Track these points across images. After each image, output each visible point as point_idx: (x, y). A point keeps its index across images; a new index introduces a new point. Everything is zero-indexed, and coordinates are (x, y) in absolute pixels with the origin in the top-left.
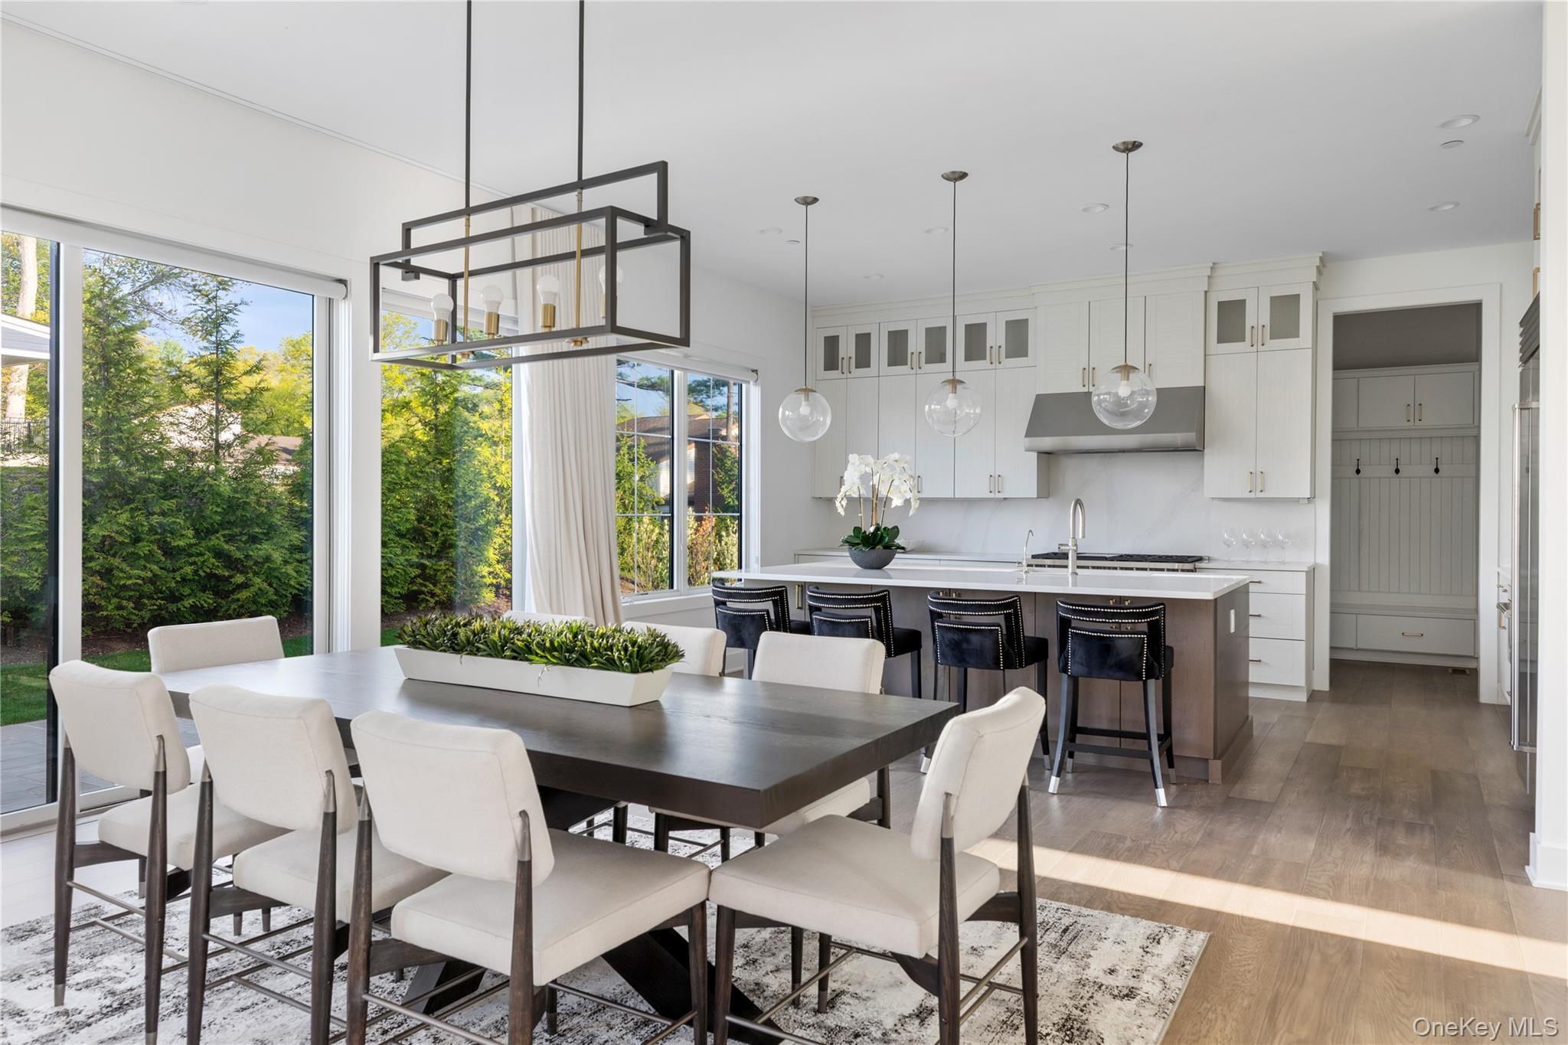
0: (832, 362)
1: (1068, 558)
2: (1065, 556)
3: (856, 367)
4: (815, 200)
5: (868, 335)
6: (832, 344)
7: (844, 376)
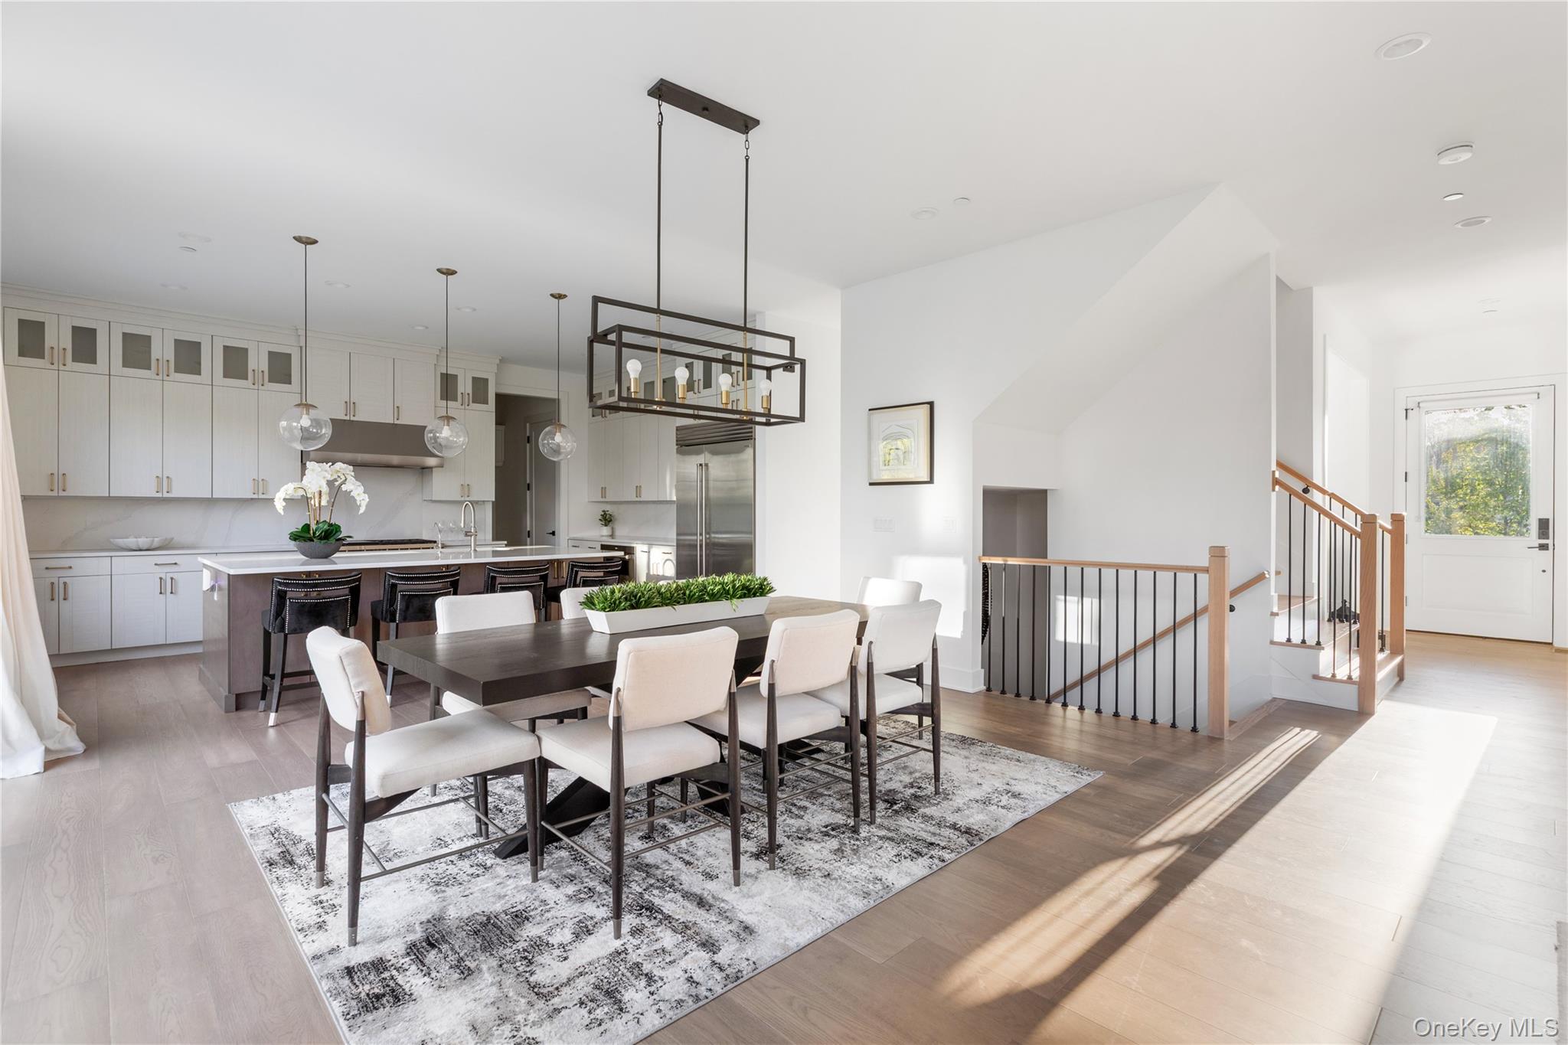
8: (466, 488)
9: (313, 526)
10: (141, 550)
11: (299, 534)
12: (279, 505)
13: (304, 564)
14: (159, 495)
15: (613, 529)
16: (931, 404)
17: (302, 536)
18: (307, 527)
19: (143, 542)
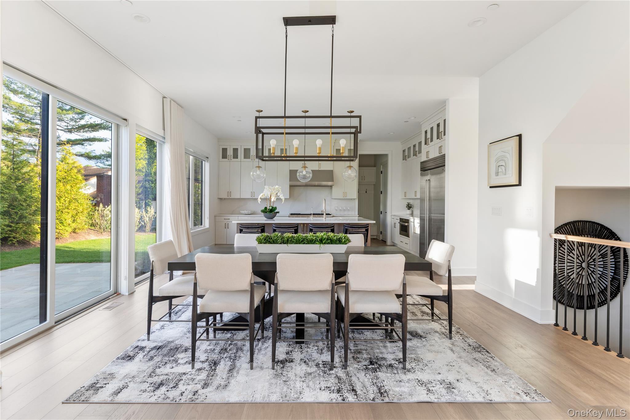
0: (224, 156)
1: (323, 215)
2: (323, 214)
3: (233, 158)
4: (262, 111)
5: (237, 149)
6: (224, 151)
7: (229, 161)
8: (345, 194)
9: (268, 208)
10: (246, 215)
11: (263, 211)
12: (259, 200)
13: (266, 221)
14: (252, 197)
15: (412, 212)
16: (520, 136)
17: (265, 211)
18: (266, 208)
19: (246, 212)
